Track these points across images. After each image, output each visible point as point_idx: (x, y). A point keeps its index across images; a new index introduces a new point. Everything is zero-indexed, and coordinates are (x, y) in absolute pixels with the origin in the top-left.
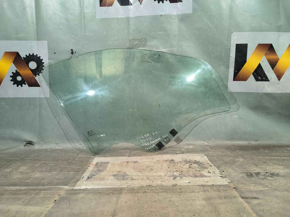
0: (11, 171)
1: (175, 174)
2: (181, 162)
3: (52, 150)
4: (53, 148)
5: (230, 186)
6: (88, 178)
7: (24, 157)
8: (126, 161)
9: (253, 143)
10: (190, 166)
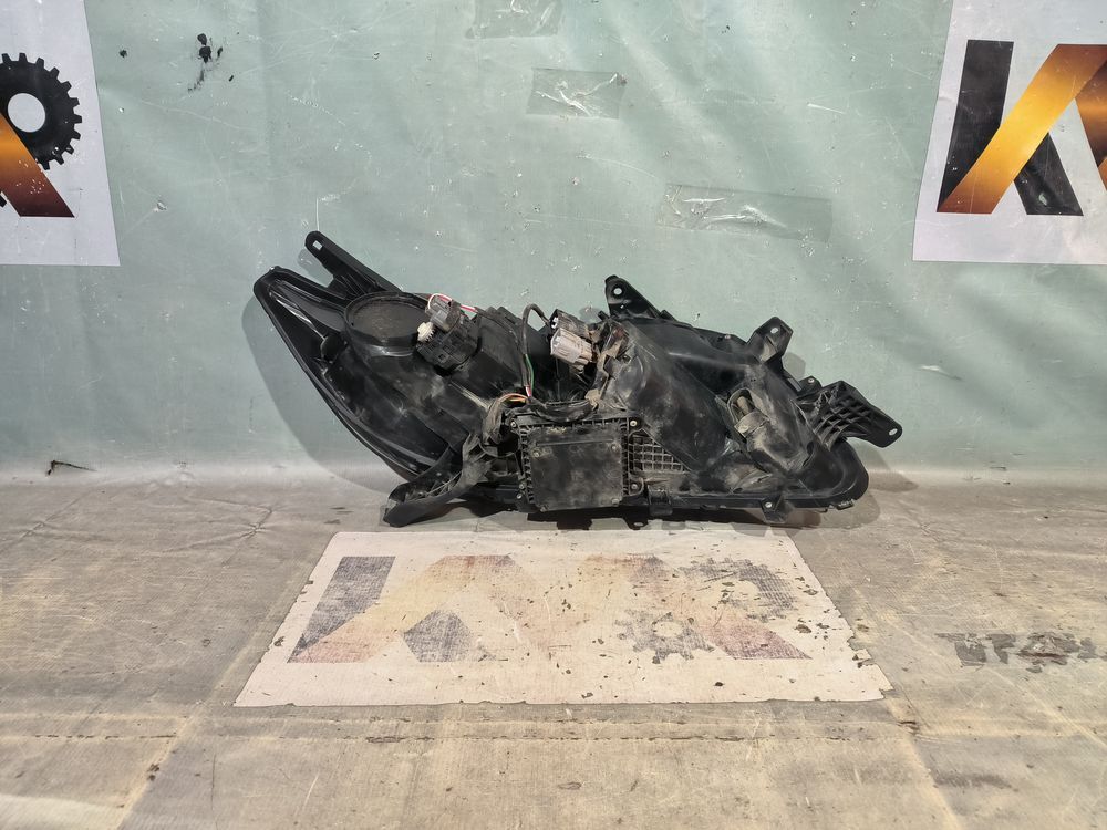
1: (659, 634)
2: (687, 572)
3: (164, 487)
4: (169, 482)
5: (888, 713)
6: (303, 644)
7: (43, 520)
8: (465, 554)
9: (986, 476)
10: (725, 595)
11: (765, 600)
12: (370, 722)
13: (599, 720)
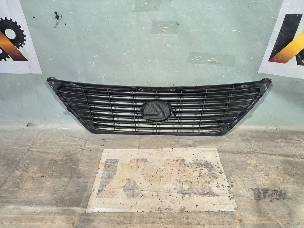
0: (21, 175)
1: (184, 188)
2: (191, 164)
4: (58, 129)
5: (235, 216)
6: (99, 192)
7: (30, 145)
8: (136, 158)
9: (272, 128)
10: (200, 173)
11: (210, 176)
12: (117, 218)
13: (169, 218)
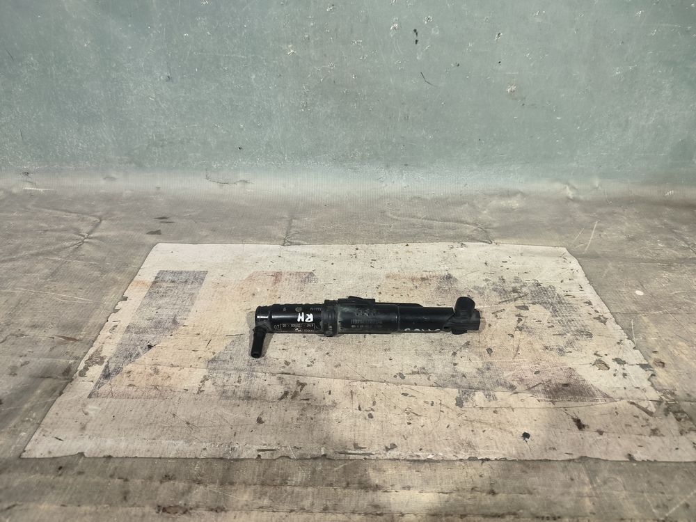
1: (461, 368)
3: (12, 195)
4: (15, 191)
6: (107, 375)
8: (273, 269)
10: (520, 320)
11: (559, 328)
12: (161, 482)
13: (404, 488)
